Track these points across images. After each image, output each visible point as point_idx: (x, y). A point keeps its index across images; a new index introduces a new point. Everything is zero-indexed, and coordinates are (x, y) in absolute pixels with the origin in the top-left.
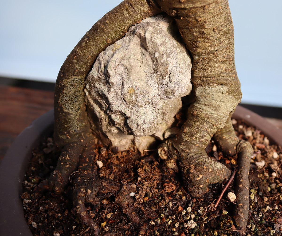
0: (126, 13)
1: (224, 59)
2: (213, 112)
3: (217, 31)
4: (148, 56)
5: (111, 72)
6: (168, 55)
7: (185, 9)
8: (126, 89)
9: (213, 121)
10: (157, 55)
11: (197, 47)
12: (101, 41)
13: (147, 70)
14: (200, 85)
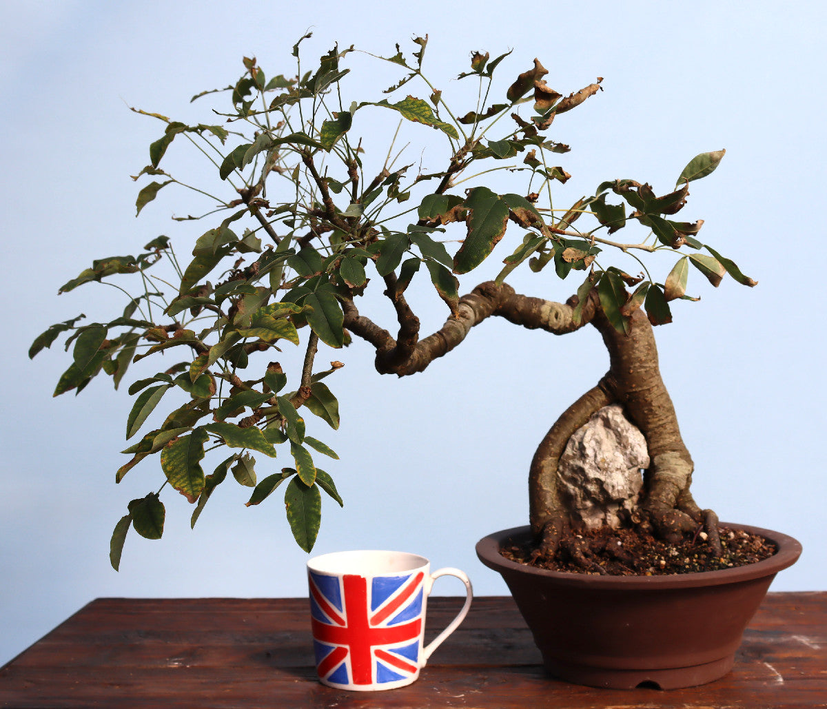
0: (588, 403)
1: (672, 431)
2: (672, 474)
3: (662, 408)
4: (611, 432)
5: (586, 445)
6: (627, 431)
7: (636, 392)
8: (599, 458)
9: (673, 480)
10: (619, 430)
11: (649, 423)
12: (570, 426)
13: (613, 444)
14: (656, 455)
